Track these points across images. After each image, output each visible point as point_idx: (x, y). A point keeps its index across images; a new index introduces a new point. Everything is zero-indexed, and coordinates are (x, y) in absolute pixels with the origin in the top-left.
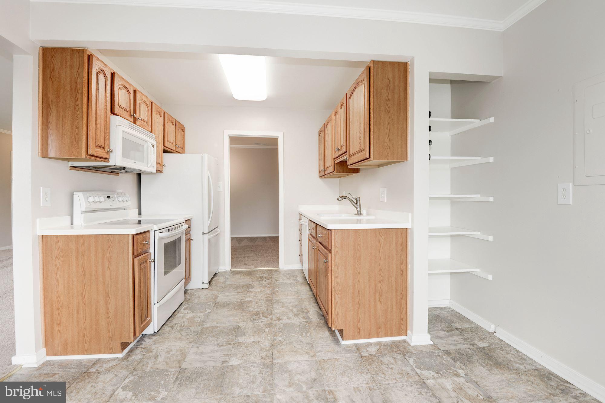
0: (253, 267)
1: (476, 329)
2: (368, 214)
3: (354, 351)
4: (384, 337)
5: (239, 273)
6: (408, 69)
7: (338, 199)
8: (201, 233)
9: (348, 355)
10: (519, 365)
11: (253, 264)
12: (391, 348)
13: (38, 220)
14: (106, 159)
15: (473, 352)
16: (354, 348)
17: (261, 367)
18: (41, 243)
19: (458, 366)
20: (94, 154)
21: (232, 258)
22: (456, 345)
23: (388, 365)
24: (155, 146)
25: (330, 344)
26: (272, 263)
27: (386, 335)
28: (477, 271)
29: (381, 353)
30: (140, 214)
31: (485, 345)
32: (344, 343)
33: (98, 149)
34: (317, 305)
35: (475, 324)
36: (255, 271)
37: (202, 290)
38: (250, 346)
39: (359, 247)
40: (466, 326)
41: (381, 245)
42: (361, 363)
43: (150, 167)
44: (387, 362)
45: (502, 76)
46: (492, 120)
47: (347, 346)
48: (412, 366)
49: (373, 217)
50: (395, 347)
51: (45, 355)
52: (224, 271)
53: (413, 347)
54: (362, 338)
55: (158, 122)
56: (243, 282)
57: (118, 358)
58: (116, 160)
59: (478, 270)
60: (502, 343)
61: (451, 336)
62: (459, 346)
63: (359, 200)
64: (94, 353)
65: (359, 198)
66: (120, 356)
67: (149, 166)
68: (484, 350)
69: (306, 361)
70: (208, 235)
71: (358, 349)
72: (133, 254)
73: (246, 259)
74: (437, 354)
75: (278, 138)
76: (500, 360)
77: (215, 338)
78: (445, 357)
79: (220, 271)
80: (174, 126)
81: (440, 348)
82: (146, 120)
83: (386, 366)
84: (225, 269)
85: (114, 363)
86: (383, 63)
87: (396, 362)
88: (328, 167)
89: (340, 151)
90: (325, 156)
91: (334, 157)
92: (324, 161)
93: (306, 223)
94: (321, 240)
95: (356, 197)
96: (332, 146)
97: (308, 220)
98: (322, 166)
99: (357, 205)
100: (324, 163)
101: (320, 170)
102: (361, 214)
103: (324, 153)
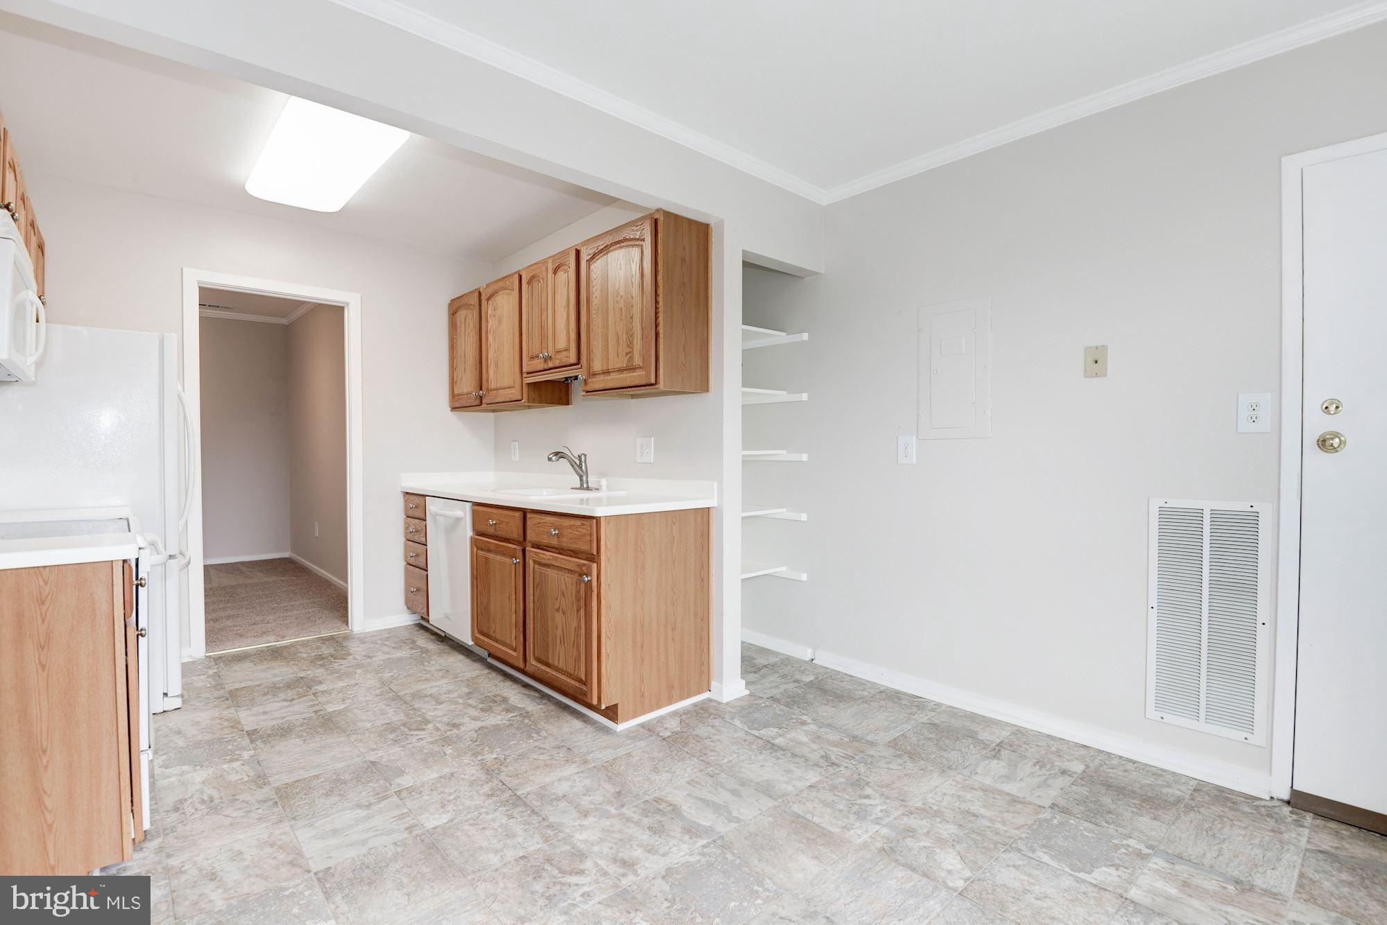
0: (271, 637)
1: (787, 661)
2: (609, 489)
3: (647, 735)
6: (710, 237)
9: (642, 744)
10: (862, 692)
12: (697, 714)
15: (803, 690)
16: (642, 730)
17: (502, 809)
19: (797, 712)
22: (777, 687)
23: (710, 738)
25: (597, 737)
28: (782, 570)
29: (688, 725)
31: (811, 678)
32: (621, 727)
34: (511, 683)
35: (782, 654)
36: (286, 646)
38: (438, 785)
39: (642, 546)
40: (773, 660)
42: (670, 748)
44: (707, 735)
45: (822, 272)
46: (805, 336)
47: (628, 730)
48: (742, 729)
49: (623, 493)
50: (702, 712)
52: (190, 660)
53: (727, 704)
56: (276, 675)
59: (784, 569)
60: (828, 670)
61: (764, 676)
62: (783, 687)
63: (585, 461)
65: (585, 455)
68: (814, 684)
69: (578, 773)
71: (649, 730)
74: (763, 705)
75: (343, 308)
76: (838, 692)
77: (334, 799)
78: (775, 706)
81: (761, 696)
83: (708, 740)
87: (718, 731)
88: (497, 389)
89: (550, 360)
90: (481, 363)
91: (525, 370)
92: (478, 373)
93: (459, 513)
94: (554, 542)
95: (579, 453)
96: (517, 346)
97: (471, 504)
98: (467, 385)
99: (582, 470)
100: (477, 378)
101: (456, 392)
102: (588, 488)
103: (478, 357)
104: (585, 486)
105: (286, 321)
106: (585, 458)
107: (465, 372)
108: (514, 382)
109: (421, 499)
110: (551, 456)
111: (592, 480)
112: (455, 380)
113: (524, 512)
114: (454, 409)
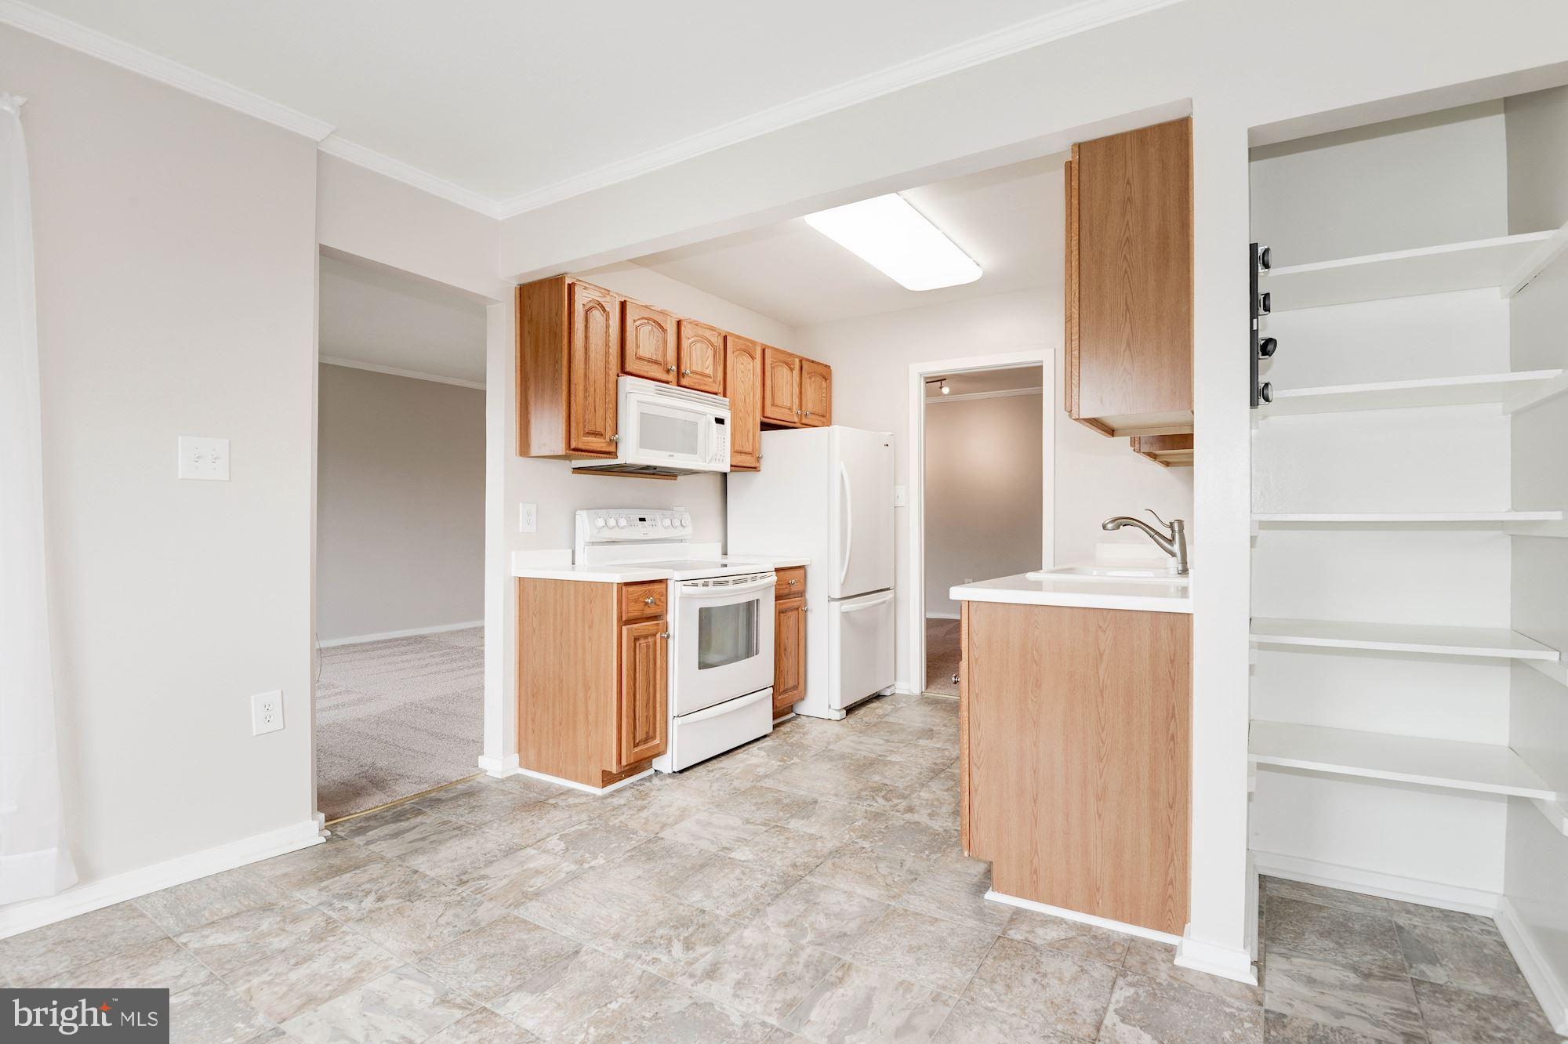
4: (1112, 919)
7: (1104, 527)
8: (827, 599)
13: (513, 553)
14: (613, 454)
18: (517, 588)
20: (581, 446)
24: (728, 422)
27: (1117, 916)
30: (725, 553)
33: (591, 439)
37: (826, 722)
41: (1101, 655)
43: (711, 460)
51: (518, 765)
54: (1044, 902)
55: (742, 372)
57: (594, 795)
58: (630, 453)
64: (566, 777)
66: (599, 792)
67: (708, 459)
70: (841, 605)
72: (620, 618)
79: (897, 691)
80: (796, 372)
82: (709, 371)
84: (909, 690)
85: (583, 800)
86: (1110, 141)
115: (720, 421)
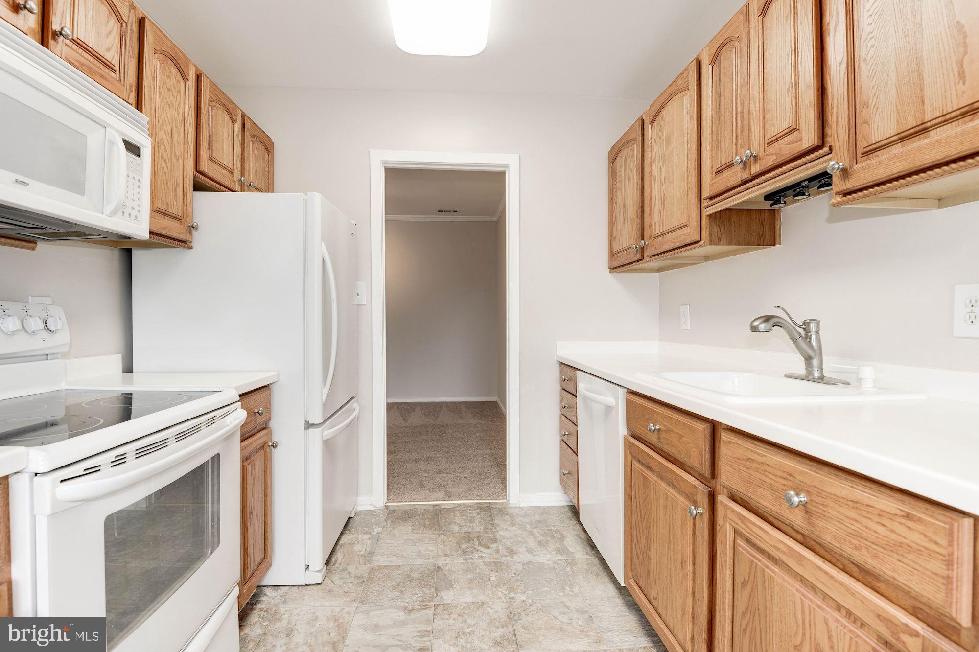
0: (440, 495)
5: (406, 516)
8: (303, 426)
11: (439, 486)
21: (390, 463)
24: (145, 155)
26: (486, 482)
30: (128, 368)
36: (447, 511)
37: (305, 593)
38: (467, 612)
43: (114, 214)
52: (370, 508)
63: (817, 332)
65: (817, 322)
73: (423, 466)
75: (503, 172)
79: (359, 508)
80: (238, 127)
84: (373, 505)
88: (663, 234)
89: (756, 161)
90: (643, 207)
91: (706, 193)
92: (639, 221)
93: (610, 400)
94: (797, 519)
95: (807, 317)
96: (694, 162)
97: (626, 390)
98: (627, 238)
99: (811, 346)
100: (639, 226)
101: (615, 249)
102: (821, 380)
103: (639, 199)
104: (816, 374)
105: (495, 219)
106: (818, 326)
107: (624, 223)
108: (689, 216)
109: (573, 371)
110: (756, 323)
111: (831, 366)
112: (614, 236)
113: (714, 427)
114: (613, 269)
115: (133, 149)
